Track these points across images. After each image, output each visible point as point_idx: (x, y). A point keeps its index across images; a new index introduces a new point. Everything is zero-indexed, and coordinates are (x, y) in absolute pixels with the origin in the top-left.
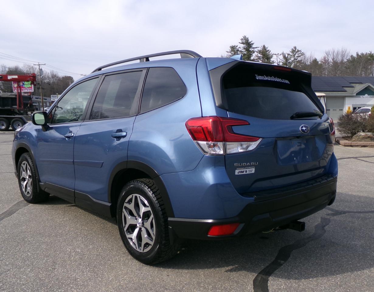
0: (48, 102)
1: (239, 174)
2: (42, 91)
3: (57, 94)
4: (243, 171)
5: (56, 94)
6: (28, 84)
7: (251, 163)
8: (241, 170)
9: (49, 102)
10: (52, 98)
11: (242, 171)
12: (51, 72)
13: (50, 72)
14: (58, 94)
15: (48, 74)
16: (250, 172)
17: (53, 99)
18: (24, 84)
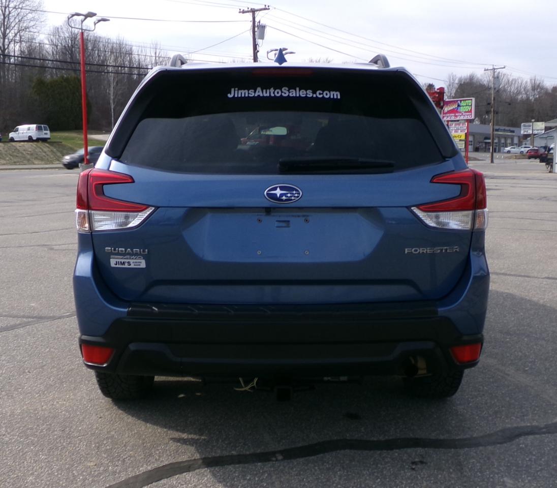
0: (516, 136)
1: (117, 266)
2: (494, 117)
3: (533, 120)
4: (124, 262)
5: (531, 122)
6: (466, 106)
7: (134, 250)
8: (120, 260)
9: (519, 137)
10: (522, 128)
11: (121, 262)
12: (531, 80)
13: (529, 81)
14: (535, 121)
15: (526, 83)
16: (136, 265)
17: (525, 132)
18: (460, 106)
